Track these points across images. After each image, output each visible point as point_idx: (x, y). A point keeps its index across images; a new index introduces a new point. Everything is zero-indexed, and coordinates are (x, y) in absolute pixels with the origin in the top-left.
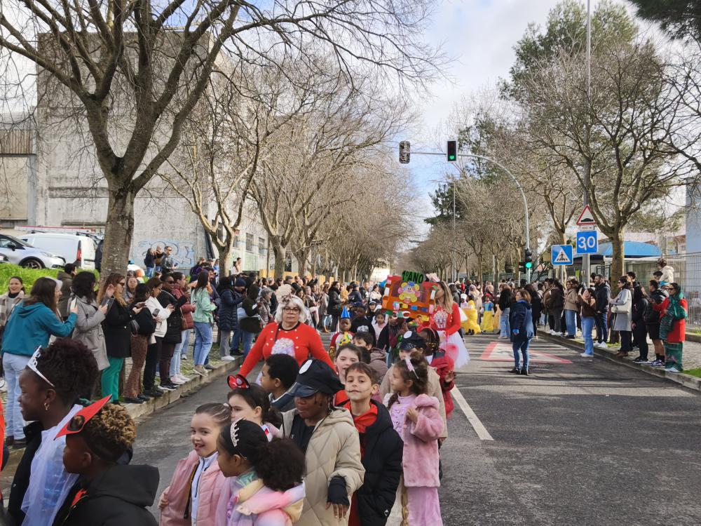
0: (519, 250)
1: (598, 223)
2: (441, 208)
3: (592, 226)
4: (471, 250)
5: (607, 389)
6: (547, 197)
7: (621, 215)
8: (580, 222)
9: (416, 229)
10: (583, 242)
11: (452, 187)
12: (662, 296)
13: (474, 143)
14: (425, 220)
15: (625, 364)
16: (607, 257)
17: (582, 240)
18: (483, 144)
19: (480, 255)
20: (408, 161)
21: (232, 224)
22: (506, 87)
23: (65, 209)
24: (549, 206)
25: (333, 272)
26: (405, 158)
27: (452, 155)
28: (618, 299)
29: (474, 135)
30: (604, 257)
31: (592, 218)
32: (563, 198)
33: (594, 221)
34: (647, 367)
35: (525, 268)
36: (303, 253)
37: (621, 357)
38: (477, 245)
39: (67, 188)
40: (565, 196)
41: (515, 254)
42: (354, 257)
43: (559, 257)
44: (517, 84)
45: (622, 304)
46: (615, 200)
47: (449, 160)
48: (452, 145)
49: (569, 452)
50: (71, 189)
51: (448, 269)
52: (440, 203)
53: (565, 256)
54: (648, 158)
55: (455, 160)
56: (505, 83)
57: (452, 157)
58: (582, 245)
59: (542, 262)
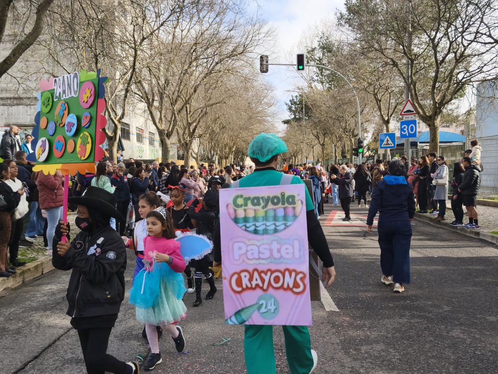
0: (353, 140)
1: (418, 113)
2: (294, 112)
3: (413, 116)
4: (317, 141)
5: (434, 250)
6: (375, 95)
7: (437, 106)
8: (403, 113)
9: (276, 127)
10: (406, 129)
11: (302, 97)
12: (475, 170)
13: (318, 60)
14: (282, 122)
15: (443, 227)
16: (420, 143)
17: (405, 127)
18: (325, 61)
19: (323, 145)
20: (267, 71)
21: (118, 118)
22: (342, 16)
23: (6, 114)
24: (377, 102)
25: (214, 159)
26: (264, 69)
27: (301, 65)
28: (438, 174)
29: (318, 54)
30: (418, 143)
31: (413, 109)
32: (389, 95)
33: (415, 112)
34: (462, 229)
35: (358, 152)
36: (187, 144)
37: (439, 221)
38: (321, 137)
39: (7, 98)
40: (390, 93)
41: (350, 142)
42: (230, 149)
43: (385, 142)
44: (350, 14)
45: (441, 178)
46: (433, 93)
47: (299, 69)
48: (301, 57)
49: (416, 325)
50: (10, 99)
51: (300, 157)
52: (293, 109)
53: (390, 142)
54: (459, 59)
55: (303, 69)
56: (341, 14)
57: (301, 67)
58: (405, 131)
59: (369, 149)
